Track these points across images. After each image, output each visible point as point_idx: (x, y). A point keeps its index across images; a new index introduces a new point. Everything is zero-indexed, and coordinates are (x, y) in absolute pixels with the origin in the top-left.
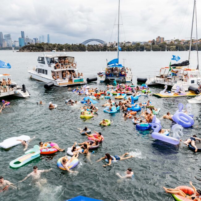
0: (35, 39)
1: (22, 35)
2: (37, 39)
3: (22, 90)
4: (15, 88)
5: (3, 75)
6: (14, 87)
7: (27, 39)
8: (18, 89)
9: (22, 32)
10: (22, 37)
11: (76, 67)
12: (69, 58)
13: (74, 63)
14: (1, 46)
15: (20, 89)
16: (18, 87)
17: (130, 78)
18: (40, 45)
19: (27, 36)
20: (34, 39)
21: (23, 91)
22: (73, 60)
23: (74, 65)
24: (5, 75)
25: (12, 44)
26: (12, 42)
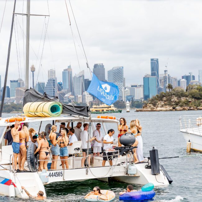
0: (187, 78)
1: (153, 69)
2: (194, 77)
9: (152, 60)
10: (153, 74)
19: (165, 71)
20: (183, 77)
25: (124, 94)
26: (125, 89)
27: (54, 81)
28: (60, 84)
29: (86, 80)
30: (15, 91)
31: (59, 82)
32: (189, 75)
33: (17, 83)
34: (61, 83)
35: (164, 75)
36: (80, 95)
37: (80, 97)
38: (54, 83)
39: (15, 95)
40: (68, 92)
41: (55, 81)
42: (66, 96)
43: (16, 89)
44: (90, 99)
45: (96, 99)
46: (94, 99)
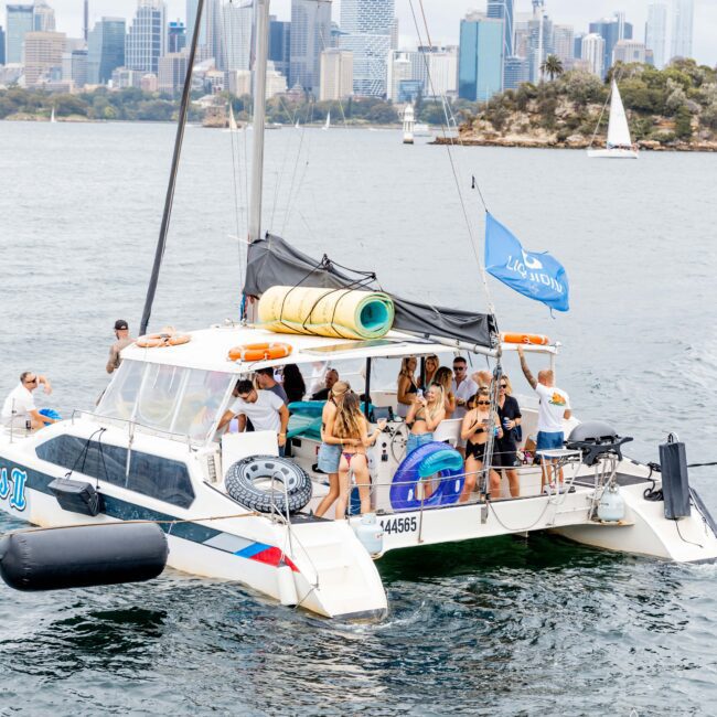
0: (607, 31)
2: (629, 28)
7: (533, 25)
10: (495, 12)
14: (307, 89)
19: (536, 3)
20: (593, 28)
25: (393, 76)
26: (397, 57)
27: (157, 14)
28: (179, 26)
30: (23, 44)
31: (175, 21)
32: (615, 20)
33: (29, 15)
34: (182, 24)
35: (531, 18)
36: (243, 68)
37: (243, 78)
38: (158, 22)
39: (23, 56)
40: (202, 58)
41: (162, 15)
42: (197, 69)
43: (28, 35)
44: (276, 84)
45: (297, 87)
46: (290, 84)
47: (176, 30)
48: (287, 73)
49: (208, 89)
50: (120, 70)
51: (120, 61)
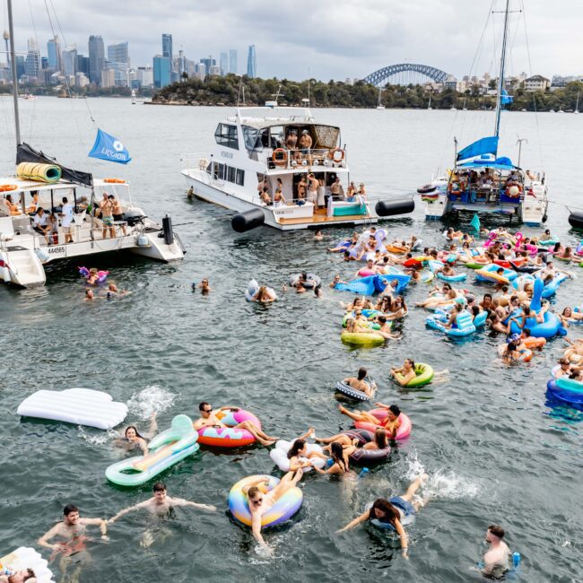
0: (207, 62)
1: (164, 48)
2: (214, 61)
3: (160, 236)
4: (139, 226)
5: (105, 181)
6: (137, 222)
7: (180, 60)
8: (148, 230)
9: (164, 36)
10: (165, 54)
11: (343, 161)
12: (321, 129)
13: (337, 147)
14: (98, 83)
15: (156, 230)
16: (148, 223)
17: (539, 209)
18: (222, 81)
19: (180, 52)
20: (202, 61)
21: (163, 239)
22: (336, 139)
23: (337, 155)
24: (109, 181)
25: (129, 78)
26: (131, 71)
27: (36, 57)
29: (79, 56)
31: (43, 57)
32: (209, 58)
34: (46, 58)
35: (179, 57)
36: (72, 75)
37: (72, 79)
40: (56, 70)
41: (38, 54)
42: (54, 75)
44: (84, 81)
45: (94, 82)
46: (91, 82)
47: (44, 60)
48: (89, 77)
49: (59, 83)
50: (24, 76)
51: (24, 72)
